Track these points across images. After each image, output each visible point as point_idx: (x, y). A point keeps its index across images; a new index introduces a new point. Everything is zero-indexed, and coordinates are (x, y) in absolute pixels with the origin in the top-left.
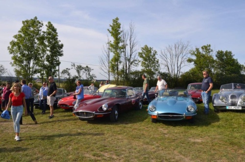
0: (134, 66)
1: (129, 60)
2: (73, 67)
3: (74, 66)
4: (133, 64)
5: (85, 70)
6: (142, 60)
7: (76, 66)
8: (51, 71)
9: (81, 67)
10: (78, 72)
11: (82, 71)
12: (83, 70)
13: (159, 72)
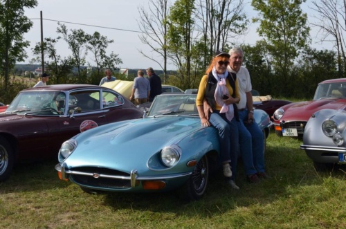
0: (233, 34)
1: (220, 16)
2: (61, 35)
3: (65, 31)
4: (232, 27)
5: (93, 43)
6: (262, 18)
7: (70, 33)
8: (8, 44)
9: (81, 34)
10: (74, 47)
11: (84, 45)
12: (88, 44)
13: (309, 51)
